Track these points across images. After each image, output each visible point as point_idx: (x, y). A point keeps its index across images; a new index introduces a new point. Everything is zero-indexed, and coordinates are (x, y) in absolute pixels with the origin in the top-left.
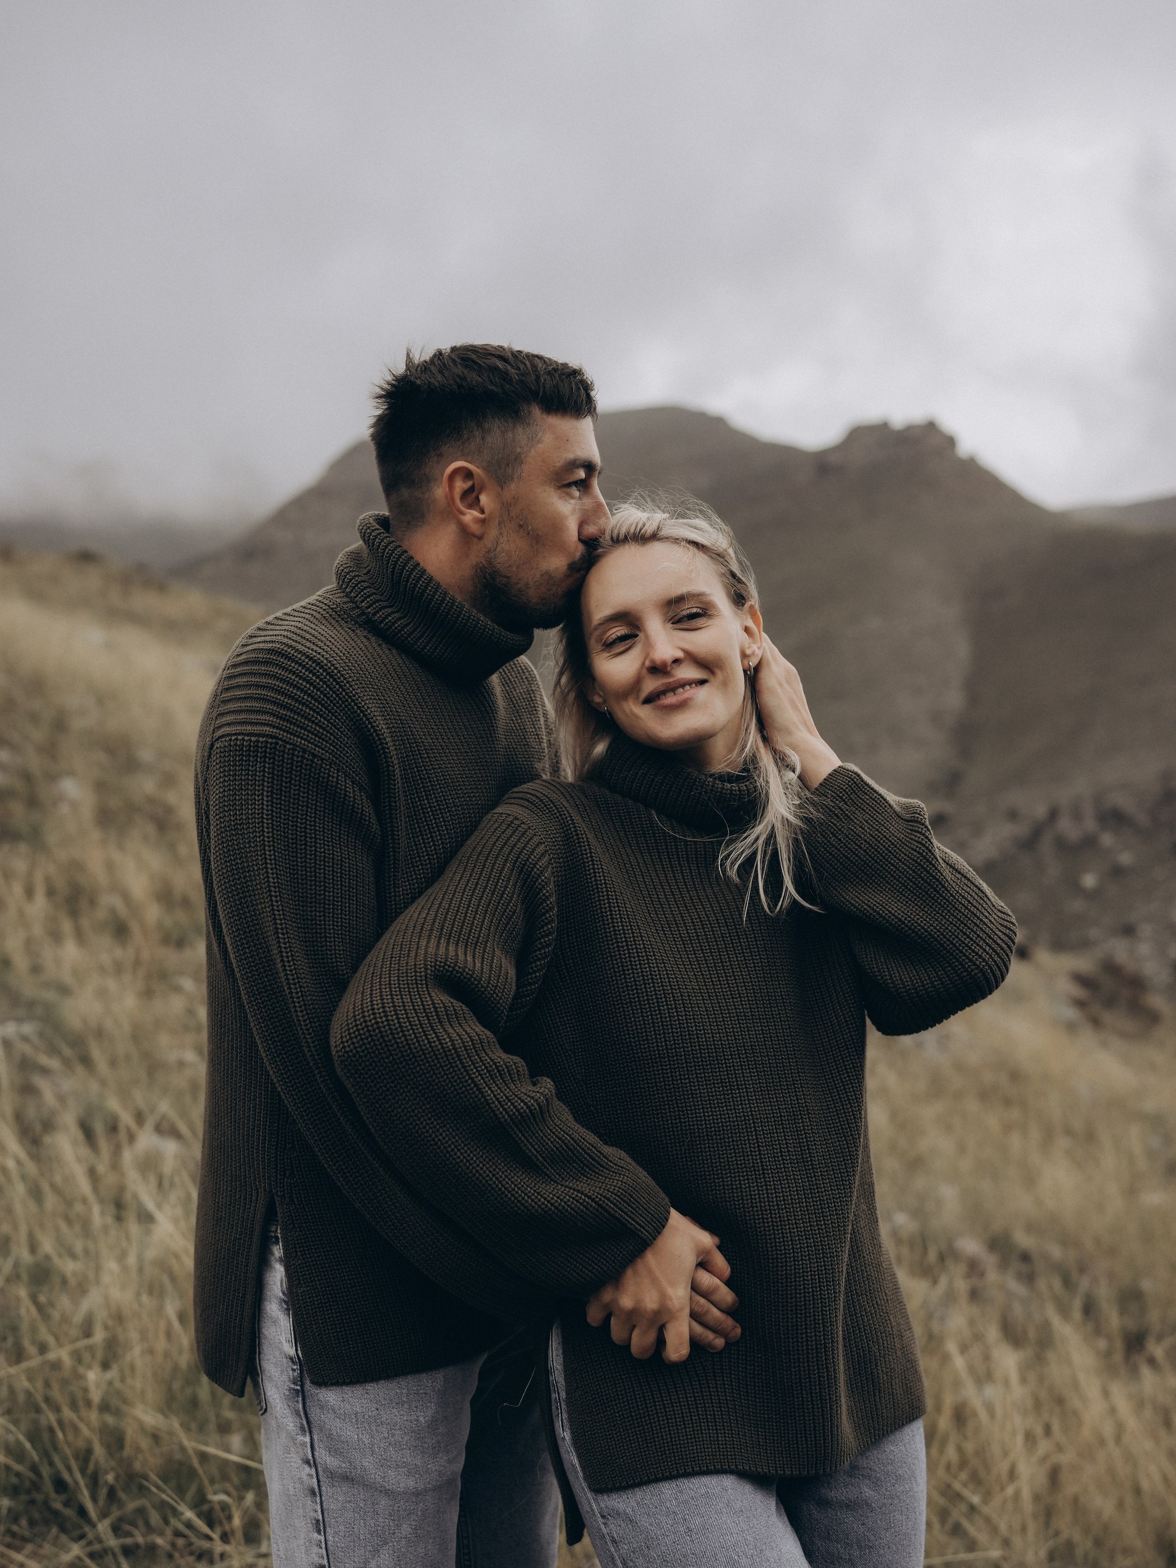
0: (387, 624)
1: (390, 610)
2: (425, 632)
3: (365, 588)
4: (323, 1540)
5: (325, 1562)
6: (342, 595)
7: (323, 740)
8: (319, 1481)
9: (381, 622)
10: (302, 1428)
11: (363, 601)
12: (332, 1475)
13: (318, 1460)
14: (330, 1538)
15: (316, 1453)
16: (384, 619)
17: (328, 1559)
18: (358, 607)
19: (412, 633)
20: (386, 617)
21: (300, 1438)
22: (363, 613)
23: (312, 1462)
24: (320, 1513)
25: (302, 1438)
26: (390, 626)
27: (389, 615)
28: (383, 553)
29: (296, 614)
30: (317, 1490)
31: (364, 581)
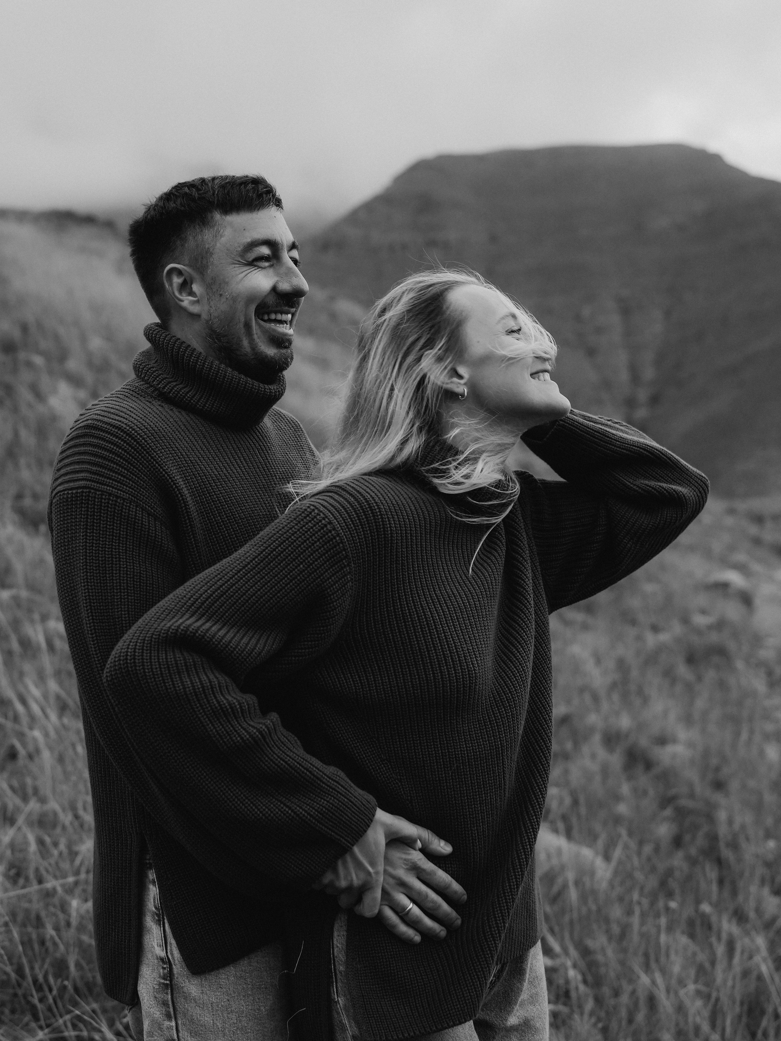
0: (174, 393)
1: (175, 384)
3: (154, 371)
6: (139, 380)
9: (170, 392)
11: (154, 381)
16: (171, 390)
18: (152, 386)
19: (193, 397)
20: (173, 388)
22: (156, 389)
26: (177, 395)
27: (176, 388)
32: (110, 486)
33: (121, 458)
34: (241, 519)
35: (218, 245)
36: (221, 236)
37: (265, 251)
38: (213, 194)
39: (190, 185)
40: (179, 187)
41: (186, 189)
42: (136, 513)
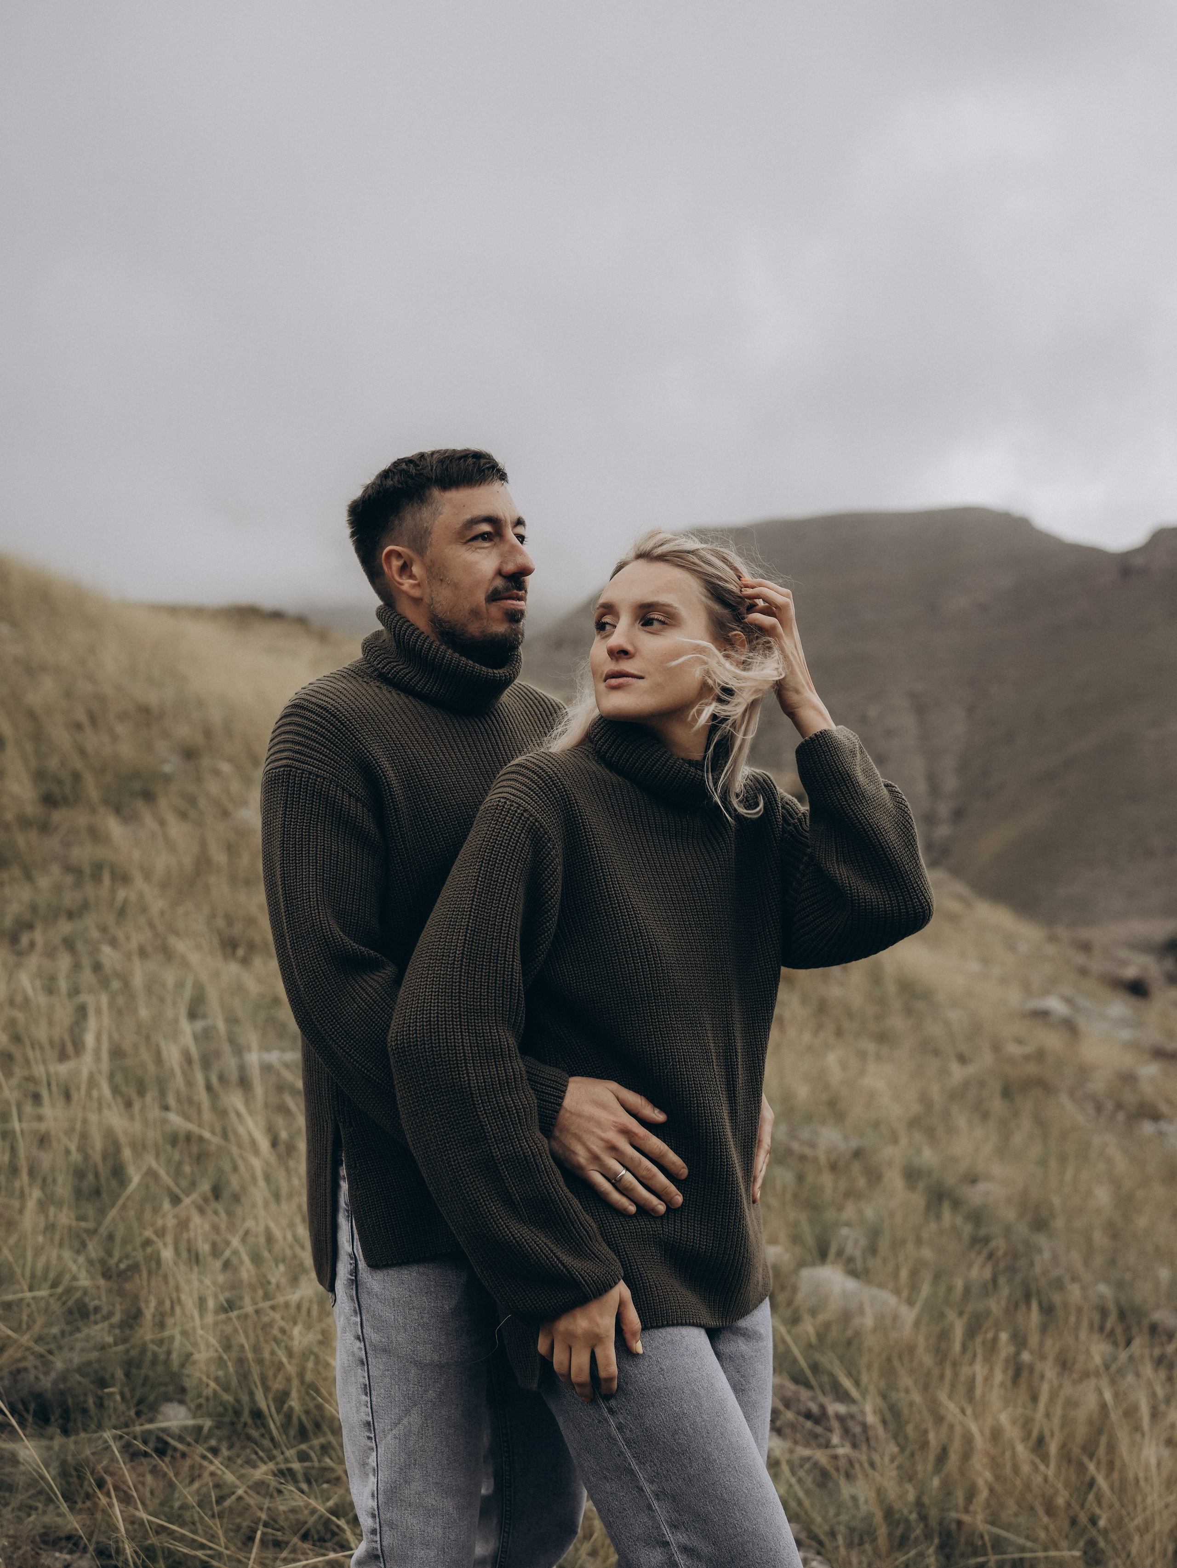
4: (369, 1400)
5: (370, 1419)
7: (325, 764)
8: (366, 1353)
10: (355, 1311)
11: (375, 660)
12: (375, 1348)
13: (366, 1336)
14: (374, 1399)
15: (364, 1330)
16: (391, 671)
17: (373, 1416)
21: (353, 1318)
23: (361, 1338)
24: (367, 1379)
25: (355, 1318)
26: (396, 676)
27: (395, 667)
30: (365, 1360)
32: (311, 765)
33: (324, 738)
34: (451, 806)
35: (436, 522)
36: (440, 514)
37: (486, 528)
38: (432, 470)
39: (409, 461)
40: (397, 463)
41: (404, 466)
42: (336, 793)
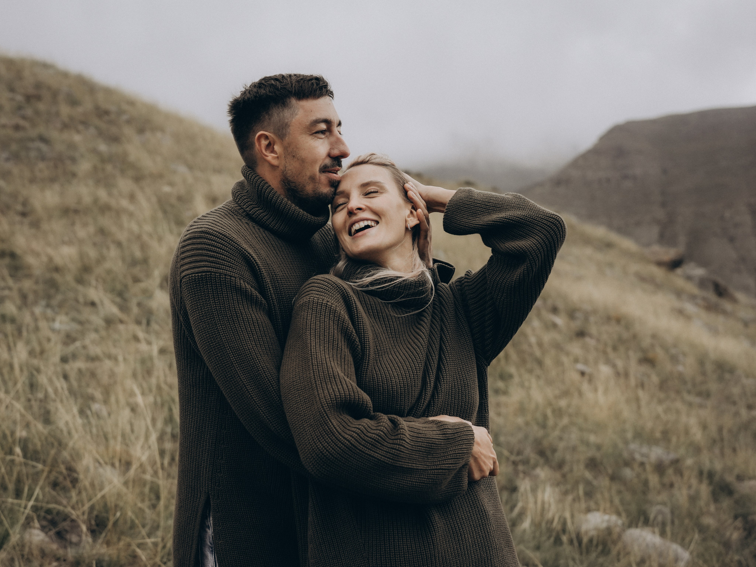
0: (256, 215)
1: (257, 209)
2: (275, 219)
3: (245, 199)
6: (234, 203)
9: (253, 214)
11: (244, 205)
18: (242, 208)
19: (268, 219)
20: (256, 212)
22: (245, 211)
26: (258, 216)
27: (257, 211)
28: (253, 181)
29: (212, 213)
31: (245, 196)
36: (296, 114)
37: (323, 126)
41: (273, 82)
